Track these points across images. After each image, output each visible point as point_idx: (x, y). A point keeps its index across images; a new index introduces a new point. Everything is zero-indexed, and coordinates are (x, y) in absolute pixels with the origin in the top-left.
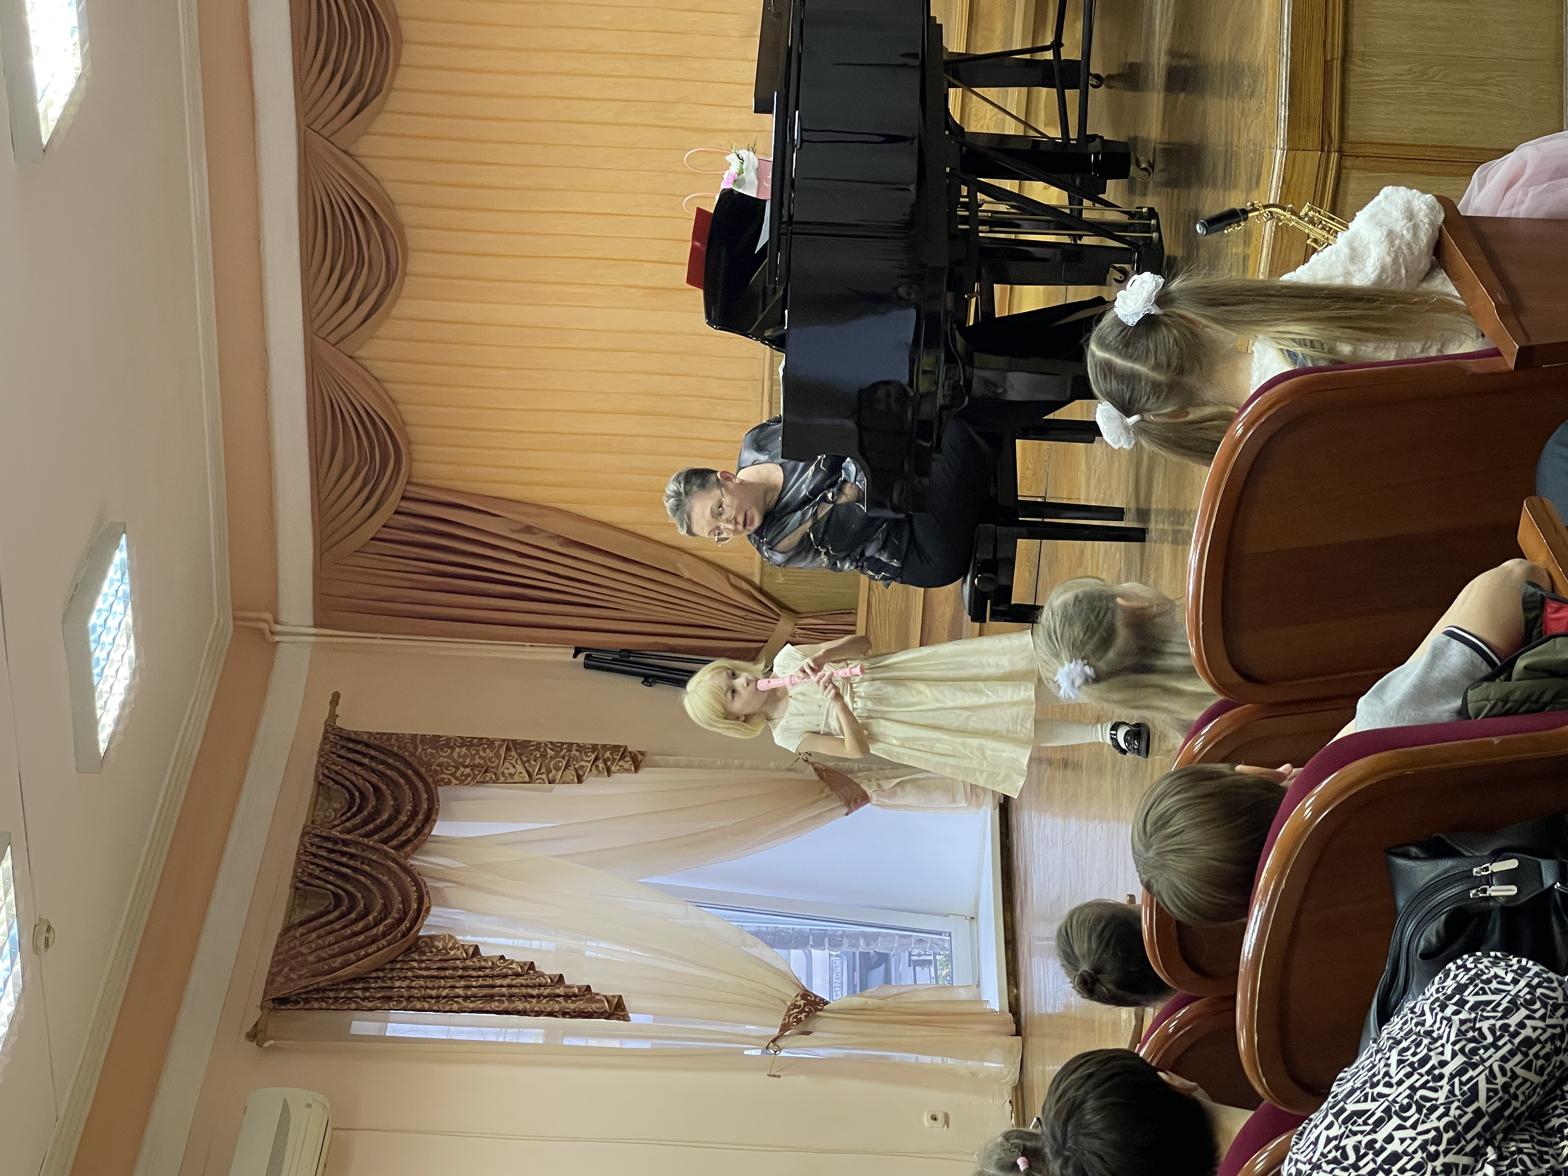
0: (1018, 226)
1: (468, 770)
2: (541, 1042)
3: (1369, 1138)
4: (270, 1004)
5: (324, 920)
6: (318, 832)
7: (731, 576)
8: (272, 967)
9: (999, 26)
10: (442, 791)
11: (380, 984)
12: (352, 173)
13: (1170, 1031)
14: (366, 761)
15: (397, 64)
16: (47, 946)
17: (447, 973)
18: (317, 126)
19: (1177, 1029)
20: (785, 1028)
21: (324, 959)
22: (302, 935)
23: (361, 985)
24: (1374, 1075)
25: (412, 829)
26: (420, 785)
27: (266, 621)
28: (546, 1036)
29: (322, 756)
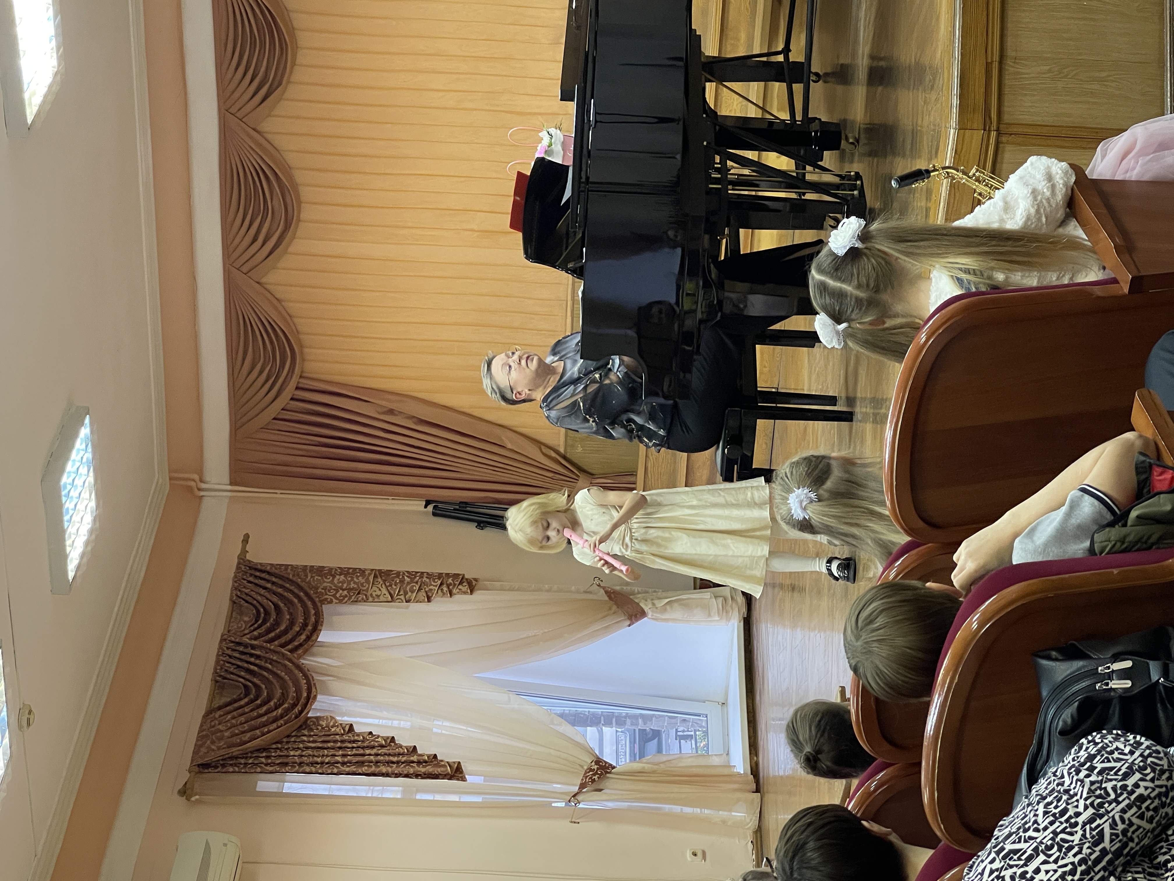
0: (757, 186)
1: (345, 592)
2: (399, 796)
3: (1022, 870)
4: (197, 769)
5: (236, 705)
6: (233, 639)
7: (543, 447)
8: (197, 740)
9: (743, 36)
10: (326, 609)
11: (279, 753)
12: (260, 146)
13: (872, 789)
14: (269, 585)
15: (294, 64)
16: (29, 724)
17: (329, 745)
18: (233, 110)
19: (877, 788)
20: (582, 786)
21: (237, 735)
22: (220, 716)
23: (264, 754)
24: (1026, 823)
25: (303, 637)
26: (309, 604)
27: (194, 480)
28: (404, 792)
29: (236, 582)
